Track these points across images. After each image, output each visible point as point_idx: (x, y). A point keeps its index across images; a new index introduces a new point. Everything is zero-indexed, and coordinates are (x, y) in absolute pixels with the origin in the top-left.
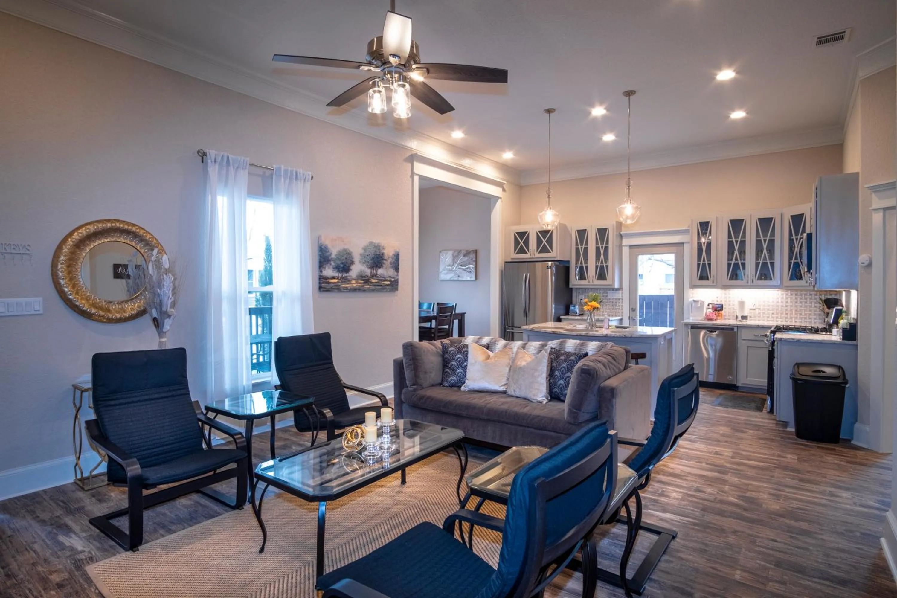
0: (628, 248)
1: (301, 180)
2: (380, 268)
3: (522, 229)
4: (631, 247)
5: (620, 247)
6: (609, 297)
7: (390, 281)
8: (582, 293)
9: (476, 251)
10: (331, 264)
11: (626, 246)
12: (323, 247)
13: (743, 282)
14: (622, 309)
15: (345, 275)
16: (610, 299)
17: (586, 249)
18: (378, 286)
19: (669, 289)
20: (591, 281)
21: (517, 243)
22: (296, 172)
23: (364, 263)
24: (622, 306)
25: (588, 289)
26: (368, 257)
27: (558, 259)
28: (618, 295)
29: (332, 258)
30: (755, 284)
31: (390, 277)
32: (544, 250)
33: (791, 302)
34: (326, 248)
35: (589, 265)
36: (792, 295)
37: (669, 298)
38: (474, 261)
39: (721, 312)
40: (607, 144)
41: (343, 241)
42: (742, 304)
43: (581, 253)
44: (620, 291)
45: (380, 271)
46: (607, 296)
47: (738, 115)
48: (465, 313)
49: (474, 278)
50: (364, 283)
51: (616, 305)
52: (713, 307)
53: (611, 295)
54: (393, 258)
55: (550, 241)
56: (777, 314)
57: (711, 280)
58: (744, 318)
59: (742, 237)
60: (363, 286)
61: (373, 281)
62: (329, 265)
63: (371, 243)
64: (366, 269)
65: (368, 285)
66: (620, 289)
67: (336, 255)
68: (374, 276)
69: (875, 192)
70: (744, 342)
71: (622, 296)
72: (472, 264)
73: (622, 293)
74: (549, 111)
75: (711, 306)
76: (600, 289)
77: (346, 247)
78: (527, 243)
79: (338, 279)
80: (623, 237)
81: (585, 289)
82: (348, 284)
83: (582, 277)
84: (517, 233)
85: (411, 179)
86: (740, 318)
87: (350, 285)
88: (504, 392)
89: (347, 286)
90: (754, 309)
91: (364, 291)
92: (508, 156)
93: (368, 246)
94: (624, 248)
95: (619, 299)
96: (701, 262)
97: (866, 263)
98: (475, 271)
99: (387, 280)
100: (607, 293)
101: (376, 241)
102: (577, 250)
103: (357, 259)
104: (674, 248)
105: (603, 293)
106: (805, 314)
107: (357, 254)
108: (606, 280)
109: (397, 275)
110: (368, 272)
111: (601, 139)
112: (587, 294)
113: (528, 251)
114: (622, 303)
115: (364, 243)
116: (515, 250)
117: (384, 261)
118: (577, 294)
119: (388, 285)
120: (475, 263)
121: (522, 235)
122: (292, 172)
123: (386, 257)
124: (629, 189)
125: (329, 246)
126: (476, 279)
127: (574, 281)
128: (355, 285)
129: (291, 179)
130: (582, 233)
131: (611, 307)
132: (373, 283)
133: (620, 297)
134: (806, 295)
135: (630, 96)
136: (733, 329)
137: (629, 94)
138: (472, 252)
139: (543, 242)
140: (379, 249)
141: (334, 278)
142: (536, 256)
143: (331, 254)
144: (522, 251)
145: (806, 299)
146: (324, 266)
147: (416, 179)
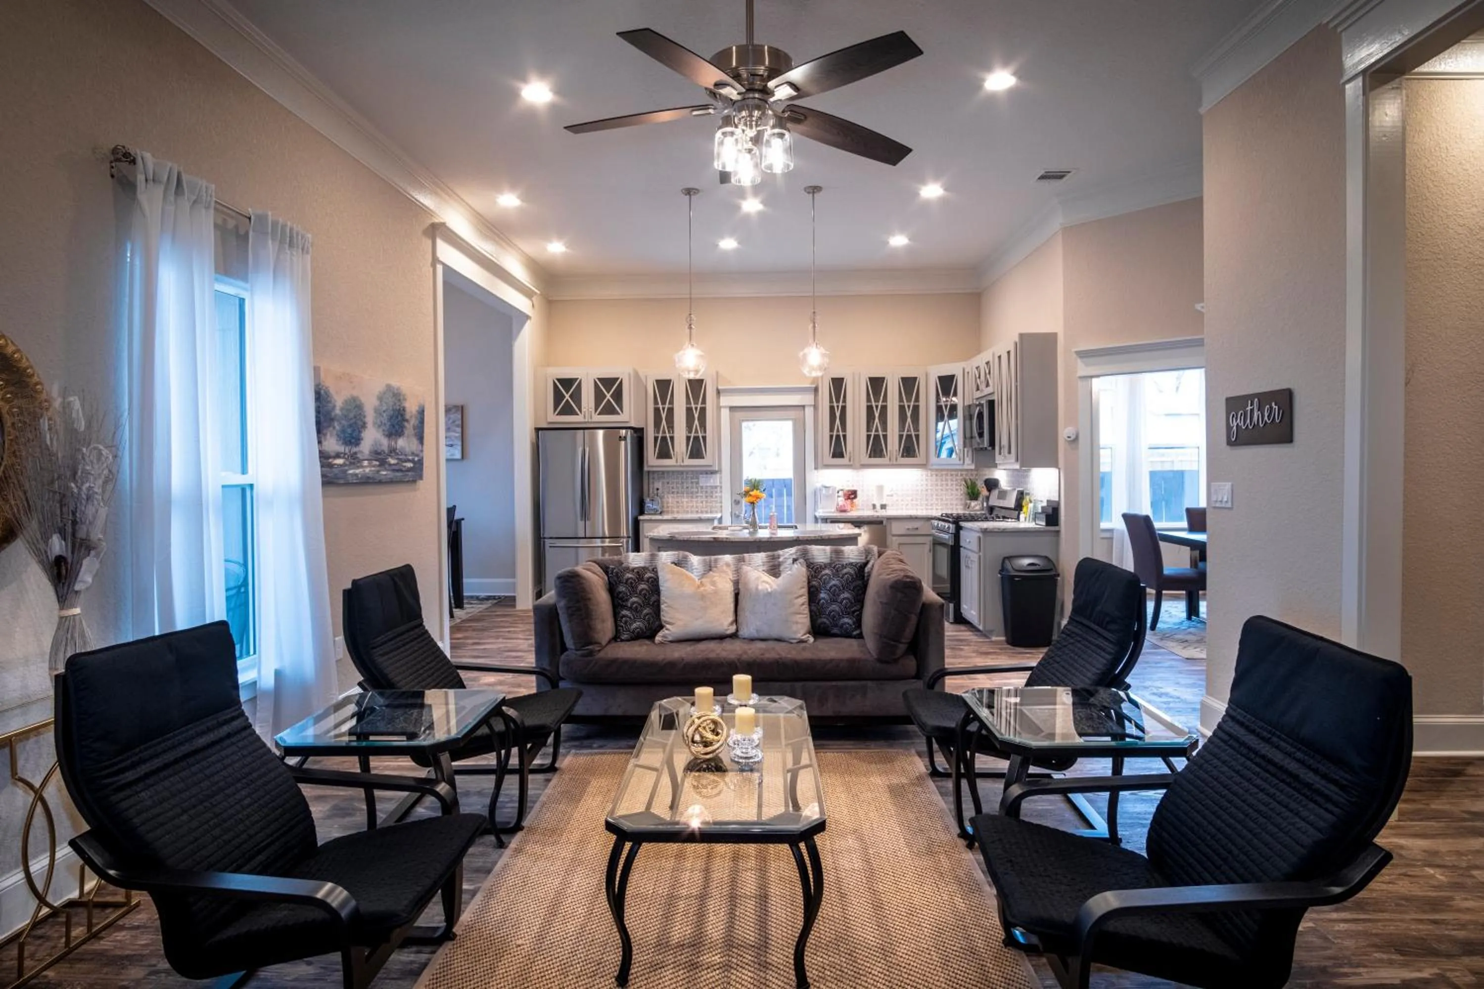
0: (727, 410)
1: (298, 247)
2: (400, 436)
3: (567, 373)
4: (732, 409)
5: (719, 408)
6: (701, 484)
7: (413, 461)
8: (659, 479)
9: (462, 407)
10: (334, 428)
11: (725, 407)
12: (322, 392)
13: (885, 461)
14: (721, 502)
15: (355, 450)
16: (702, 487)
17: (671, 411)
18: (398, 471)
19: (785, 470)
20: (680, 460)
21: (558, 397)
22: (291, 230)
23: (379, 426)
24: (721, 497)
25: (668, 472)
26: (385, 415)
27: (633, 424)
28: (714, 480)
29: (336, 415)
30: (898, 462)
31: (413, 454)
32: (609, 410)
33: (932, 485)
34: (327, 393)
35: (676, 435)
36: (932, 475)
37: (785, 483)
38: (457, 426)
39: (855, 501)
40: (725, 253)
41: (351, 382)
42: (880, 488)
43: (664, 416)
44: (718, 475)
45: (401, 443)
46: (697, 483)
47: (899, 241)
48: (463, 519)
49: (458, 455)
50: (379, 466)
51: (712, 497)
52: (845, 495)
53: (704, 481)
54: (416, 418)
55: (618, 396)
56: (917, 500)
57: (847, 456)
58: (883, 507)
59: (883, 401)
60: (378, 471)
61: (392, 461)
62: (331, 429)
63: (389, 387)
64: (383, 437)
65: (386, 470)
66: (719, 471)
67: (342, 409)
68: (393, 451)
69: (1081, 357)
70: (894, 538)
71: (721, 483)
72: (455, 431)
73: (721, 478)
74: (689, 192)
75: (841, 493)
76: (687, 472)
77: (355, 393)
78: (577, 396)
79: (343, 458)
80: (721, 394)
81: (663, 472)
82: (358, 467)
83: (664, 453)
84: (559, 380)
85: (431, 269)
86: (878, 507)
87: (361, 470)
88: (734, 636)
89: (357, 471)
90: (892, 496)
91: (380, 482)
92: (556, 248)
93: (385, 393)
94: (722, 410)
95: (716, 487)
96: (835, 433)
97: (1073, 437)
98: (460, 443)
99: (409, 461)
100: (698, 478)
101: (395, 383)
102: (657, 411)
103: (370, 417)
104: (792, 413)
105: (692, 478)
106: (947, 500)
107: (370, 404)
108: (703, 458)
109: (422, 451)
110: (385, 442)
111: (717, 245)
112: (665, 481)
113: (580, 410)
114: (721, 492)
115: (378, 387)
116: (555, 409)
117: (406, 424)
118: (651, 481)
119: (409, 470)
120: (459, 430)
121: (567, 383)
122: (284, 227)
123: (407, 417)
124: (814, 327)
125: (332, 391)
126: (463, 457)
127: (651, 459)
128: (367, 470)
129: (282, 242)
130: (664, 386)
131: (704, 499)
132: (390, 465)
133: (718, 484)
134: (947, 475)
135: (814, 193)
136: (881, 522)
137: (814, 190)
138: (453, 410)
139: (605, 396)
140: (399, 400)
141: (338, 456)
142: (594, 420)
143: (334, 407)
144: (568, 410)
145: (946, 480)
146: (325, 431)
147: (440, 268)
